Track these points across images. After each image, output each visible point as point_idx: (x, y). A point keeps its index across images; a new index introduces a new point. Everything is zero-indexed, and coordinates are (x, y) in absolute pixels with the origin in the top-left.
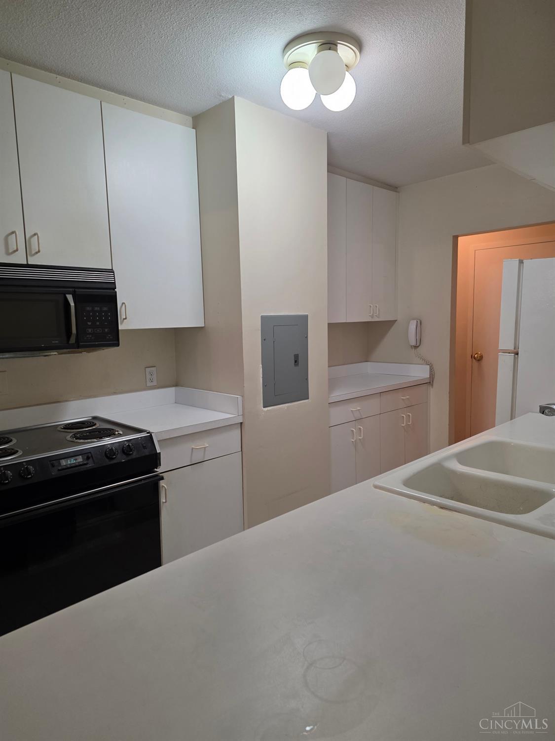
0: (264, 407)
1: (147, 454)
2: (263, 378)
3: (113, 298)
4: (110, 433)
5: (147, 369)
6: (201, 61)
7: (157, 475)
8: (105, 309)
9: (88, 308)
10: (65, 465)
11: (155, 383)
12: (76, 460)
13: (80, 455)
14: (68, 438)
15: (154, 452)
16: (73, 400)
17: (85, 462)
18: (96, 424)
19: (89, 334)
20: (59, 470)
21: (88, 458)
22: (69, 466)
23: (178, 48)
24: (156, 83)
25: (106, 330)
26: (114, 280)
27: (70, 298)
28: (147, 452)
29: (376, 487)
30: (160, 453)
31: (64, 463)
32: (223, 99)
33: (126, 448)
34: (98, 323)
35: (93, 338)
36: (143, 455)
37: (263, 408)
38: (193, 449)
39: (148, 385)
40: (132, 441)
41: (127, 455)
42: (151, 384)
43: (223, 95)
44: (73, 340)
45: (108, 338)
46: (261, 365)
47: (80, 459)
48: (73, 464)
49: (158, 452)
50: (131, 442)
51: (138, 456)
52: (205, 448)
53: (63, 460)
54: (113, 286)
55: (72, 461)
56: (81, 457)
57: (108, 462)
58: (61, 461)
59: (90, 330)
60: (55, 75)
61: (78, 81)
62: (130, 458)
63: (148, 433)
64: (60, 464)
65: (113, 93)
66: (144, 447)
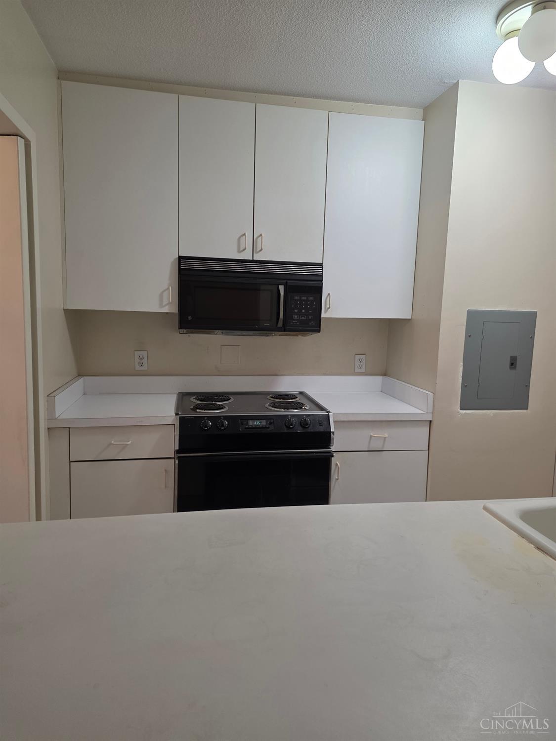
0: (461, 409)
1: (322, 430)
2: (463, 377)
3: (319, 290)
4: (299, 406)
5: (356, 356)
6: (412, 55)
7: (329, 452)
8: (311, 298)
9: (296, 298)
10: (252, 425)
11: (363, 370)
12: (260, 422)
13: (264, 419)
14: (267, 405)
15: (328, 430)
16: (288, 375)
17: (267, 426)
18: (297, 397)
19: (295, 320)
20: (246, 428)
21: (271, 423)
22: (254, 426)
23: (385, 50)
24: (377, 85)
25: (310, 317)
26: (322, 273)
27: (281, 288)
28: (321, 429)
29: (485, 508)
30: (333, 432)
31: (251, 423)
32: (448, 85)
33: (303, 422)
34: (303, 311)
35: (298, 323)
36: (318, 431)
37: (459, 410)
38: (371, 436)
39: (356, 371)
40: (311, 416)
41: (304, 427)
42: (360, 371)
43: (446, 81)
44: (280, 324)
45: (310, 324)
46: (462, 364)
47: (264, 423)
48: (258, 425)
49: (332, 431)
50: (309, 417)
51: (312, 431)
52: (385, 437)
53: (251, 421)
54: (319, 278)
55: (257, 423)
56: (265, 421)
57: (286, 430)
58: (249, 421)
59: (296, 317)
60: (292, 97)
61: (311, 98)
62: (305, 430)
63: (327, 412)
64: (248, 423)
65: (343, 102)
66: (320, 424)
